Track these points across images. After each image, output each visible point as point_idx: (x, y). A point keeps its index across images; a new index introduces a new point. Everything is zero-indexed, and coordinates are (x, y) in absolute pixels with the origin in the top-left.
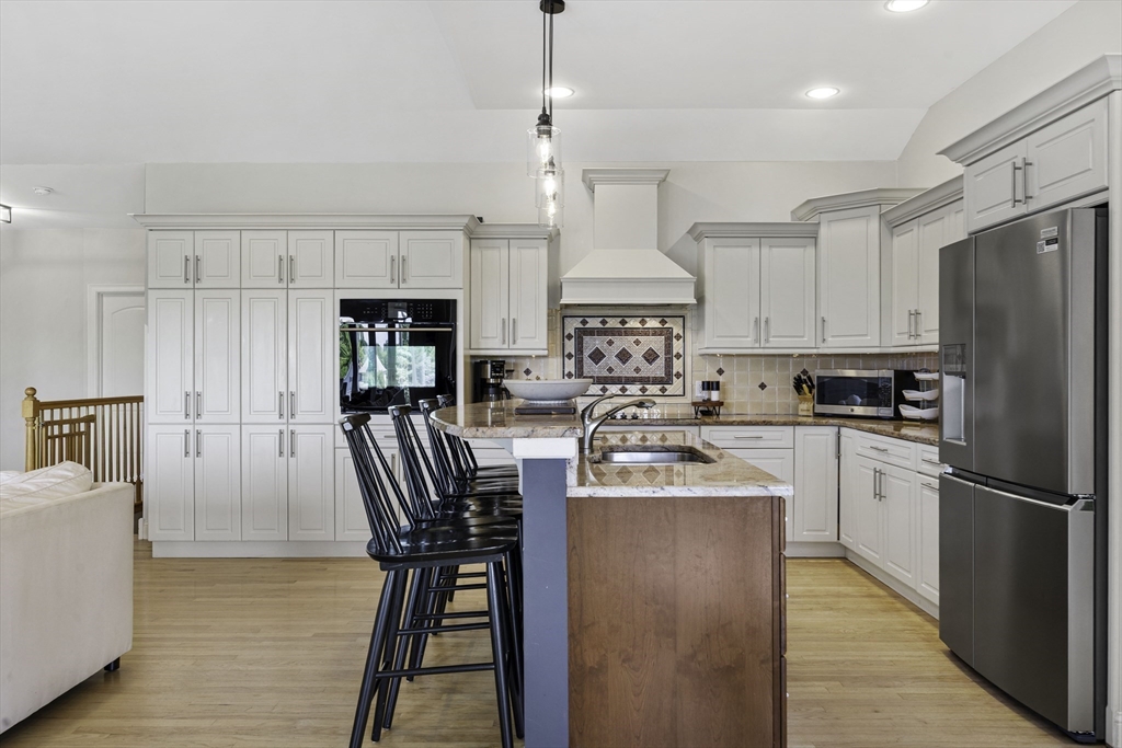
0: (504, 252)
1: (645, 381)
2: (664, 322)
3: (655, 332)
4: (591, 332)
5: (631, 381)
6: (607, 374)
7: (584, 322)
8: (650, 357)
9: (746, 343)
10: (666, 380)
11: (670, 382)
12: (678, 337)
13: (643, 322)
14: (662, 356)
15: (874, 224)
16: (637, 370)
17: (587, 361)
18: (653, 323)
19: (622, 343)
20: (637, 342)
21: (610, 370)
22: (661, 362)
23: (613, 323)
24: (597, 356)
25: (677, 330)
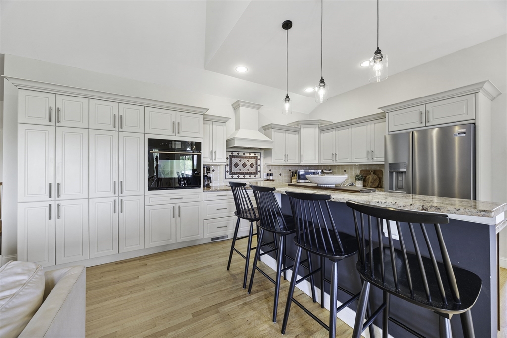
0: (211, 126)
1: (250, 173)
2: (255, 155)
3: (253, 158)
4: (234, 157)
5: (246, 173)
6: (239, 171)
7: (232, 154)
8: (252, 166)
9: (282, 162)
10: (256, 173)
11: (257, 174)
12: (259, 159)
13: (250, 154)
14: (255, 165)
15: (317, 129)
16: (248, 170)
17: (233, 167)
18: (252, 155)
19: (244, 161)
20: (248, 161)
21: (240, 170)
22: (255, 167)
23: (241, 154)
24: (236, 165)
25: (259, 157)
